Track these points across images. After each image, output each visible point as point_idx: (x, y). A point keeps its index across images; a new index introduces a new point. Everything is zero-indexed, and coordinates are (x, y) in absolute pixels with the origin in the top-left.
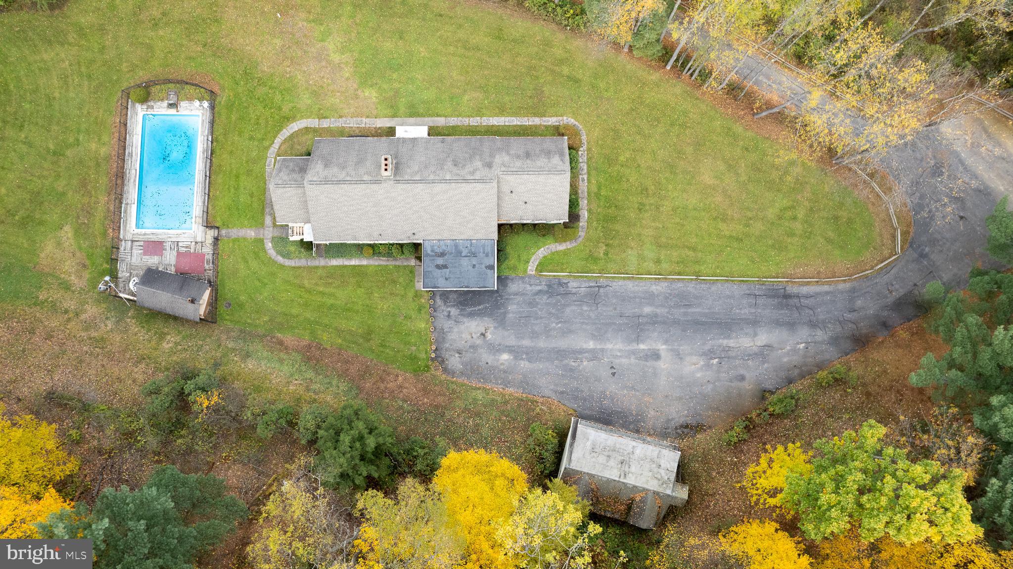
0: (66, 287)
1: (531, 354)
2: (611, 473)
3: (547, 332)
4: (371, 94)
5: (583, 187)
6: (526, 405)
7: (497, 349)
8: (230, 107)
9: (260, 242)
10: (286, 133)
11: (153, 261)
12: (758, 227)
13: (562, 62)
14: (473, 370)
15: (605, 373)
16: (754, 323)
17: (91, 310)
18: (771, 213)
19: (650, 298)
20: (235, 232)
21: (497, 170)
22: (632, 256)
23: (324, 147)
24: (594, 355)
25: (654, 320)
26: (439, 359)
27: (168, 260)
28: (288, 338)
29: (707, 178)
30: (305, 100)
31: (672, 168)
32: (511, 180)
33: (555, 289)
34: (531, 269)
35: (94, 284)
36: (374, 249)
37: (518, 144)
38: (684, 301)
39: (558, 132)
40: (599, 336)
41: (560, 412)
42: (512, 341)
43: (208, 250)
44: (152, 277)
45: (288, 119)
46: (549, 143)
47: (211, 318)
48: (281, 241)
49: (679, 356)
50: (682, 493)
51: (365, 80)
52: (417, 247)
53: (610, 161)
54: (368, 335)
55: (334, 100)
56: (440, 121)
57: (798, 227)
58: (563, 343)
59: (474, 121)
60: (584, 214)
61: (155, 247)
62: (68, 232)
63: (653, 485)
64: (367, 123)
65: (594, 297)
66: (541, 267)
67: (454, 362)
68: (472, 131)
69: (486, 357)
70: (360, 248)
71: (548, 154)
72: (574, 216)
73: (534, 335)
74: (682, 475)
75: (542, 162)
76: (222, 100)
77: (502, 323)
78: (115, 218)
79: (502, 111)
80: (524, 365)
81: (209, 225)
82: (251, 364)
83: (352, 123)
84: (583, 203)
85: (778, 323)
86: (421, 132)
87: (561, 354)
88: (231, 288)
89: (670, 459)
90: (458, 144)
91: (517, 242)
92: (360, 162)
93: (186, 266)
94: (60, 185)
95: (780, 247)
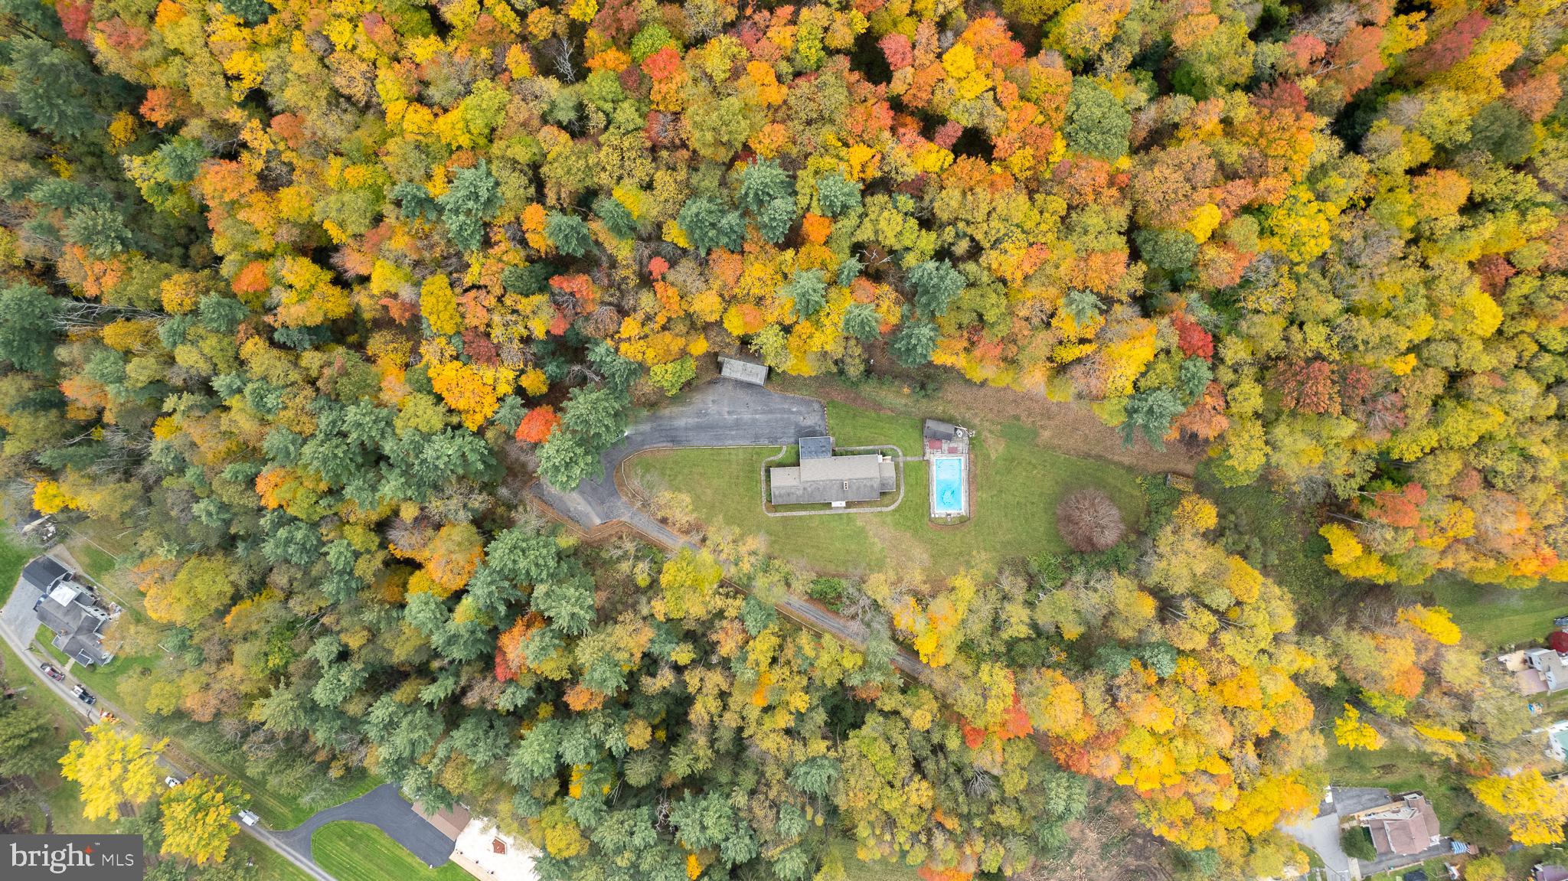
0: (991, 432)
1: (783, 411)
2: (749, 365)
3: (777, 421)
4: (859, 524)
5: (763, 485)
6: (784, 389)
7: (799, 413)
8: (923, 515)
9: (905, 455)
10: (896, 504)
11: (952, 445)
12: (686, 471)
13: (775, 542)
14: (808, 403)
15: (751, 405)
16: (686, 429)
17: (977, 421)
18: (680, 477)
19: (733, 438)
20: (916, 459)
21: (801, 487)
22: (741, 456)
23: (875, 496)
24: (756, 412)
25: (731, 428)
26: (823, 407)
27: (945, 446)
28: (889, 413)
29: (709, 491)
30: (889, 520)
31: (725, 496)
32: (795, 483)
33: (774, 440)
34: (785, 448)
35: (979, 433)
36: (853, 453)
37: (793, 500)
38: (718, 438)
39: (776, 508)
40: (754, 421)
41: (769, 387)
42: (792, 417)
43: (928, 450)
44: (949, 437)
45: (895, 511)
46: (780, 501)
47: (923, 421)
48: (895, 456)
49: (719, 413)
50: (720, 359)
51: (862, 530)
52: (834, 454)
53: (752, 498)
54: (854, 416)
55: (875, 520)
56: (828, 512)
57: (668, 472)
58: (770, 416)
59: (813, 513)
60: (763, 473)
61: (952, 451)
62: (993, 457)
63: (733, 361)
64: (861, 510)
65: (757, 437)
66: (780, 449)
67: (816, 406)
68: (812, 506)
69: (803, 409)
70: (859, 453)
71: (780, 496)
72: (768, 471)
73: (782, 419)
74: (719, 367)
75: (783, 492)
76: (926, 519)
77: (797, 425)
78: (972, 464)
79: (801, 517)
80: (786, 406)
81: (928, 461)
82: (903, 401)
83: (867, 510)
84: (763, 478)
85: (676, 429)
86: (834, 504)
87: (771, 412)
88: (916, 434)
89: (726, 372)
90: (818, 499)
91: (793, 460)
92: (858, 488)
93: (937, 443)
94: (998, 478)
95: (676, 463)
